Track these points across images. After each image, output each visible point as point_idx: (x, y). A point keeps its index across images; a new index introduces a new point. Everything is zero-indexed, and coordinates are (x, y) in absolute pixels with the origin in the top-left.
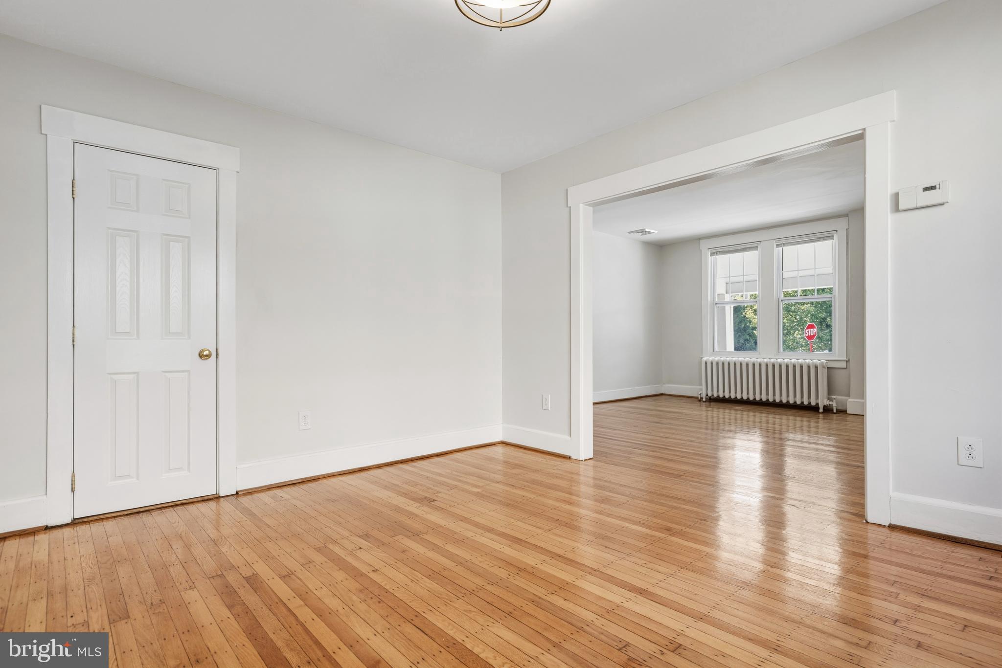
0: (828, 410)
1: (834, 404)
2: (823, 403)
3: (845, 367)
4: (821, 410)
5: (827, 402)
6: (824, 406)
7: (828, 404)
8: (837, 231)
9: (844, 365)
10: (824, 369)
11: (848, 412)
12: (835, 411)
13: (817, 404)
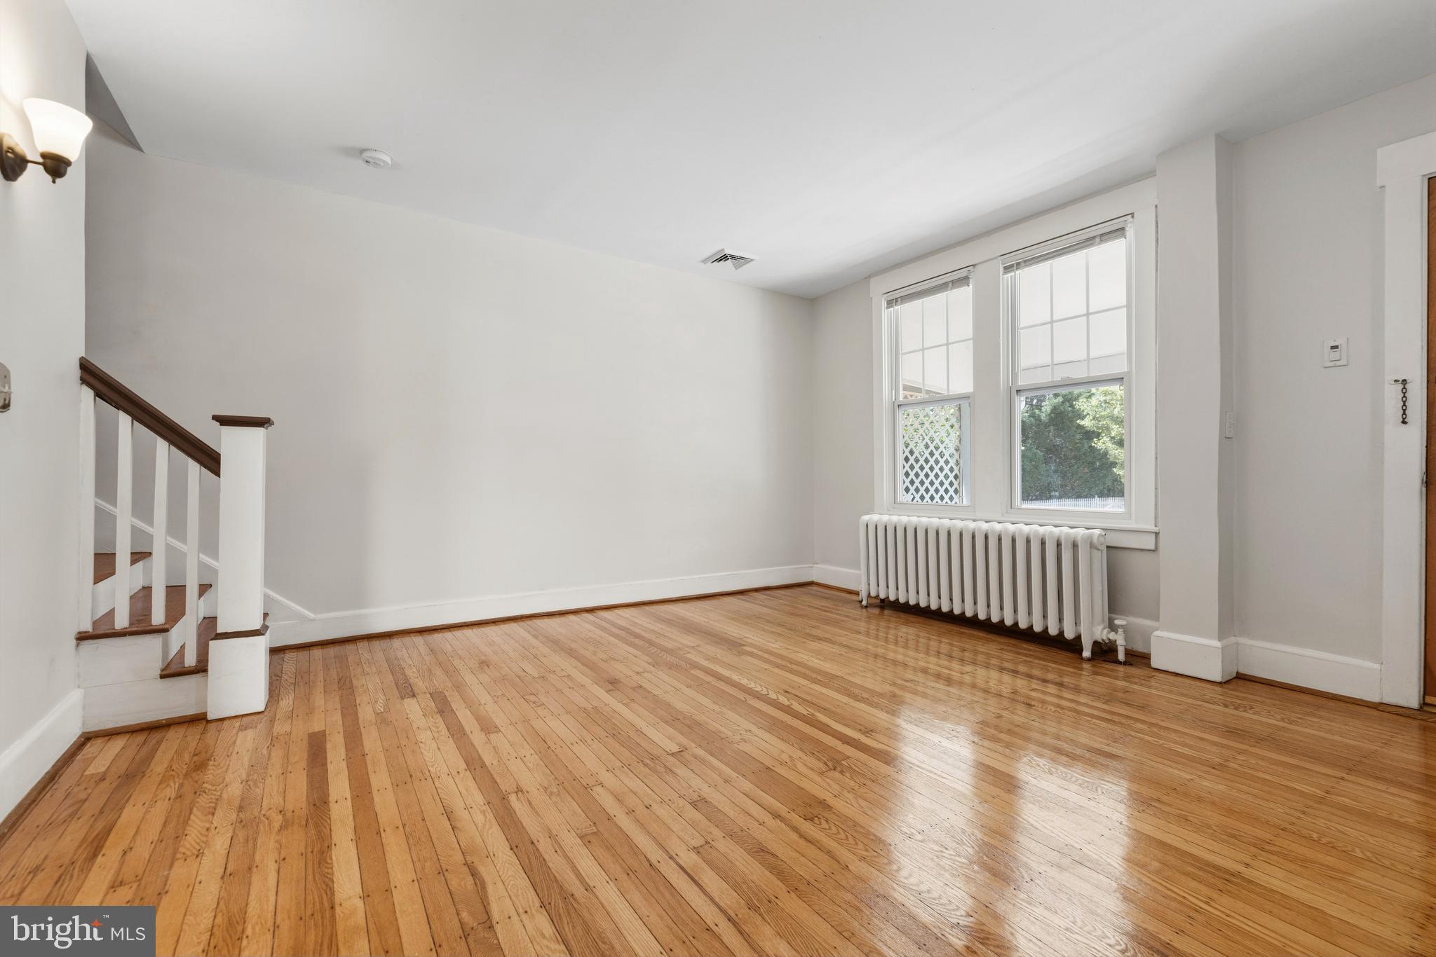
0: (1104, 652)
1: (1120, 640)
2: (1092, 634)
3: (1153, 547)
4: (1087, 653)
5: (1102, 634)
6: (1096, 644)
7: (1105, 638)
8: (1132, 215)
9: (1149, 543)
10: (1095, 552)
11: (1155, 663)
12: (1121, 656)
13: (1078, 638)
